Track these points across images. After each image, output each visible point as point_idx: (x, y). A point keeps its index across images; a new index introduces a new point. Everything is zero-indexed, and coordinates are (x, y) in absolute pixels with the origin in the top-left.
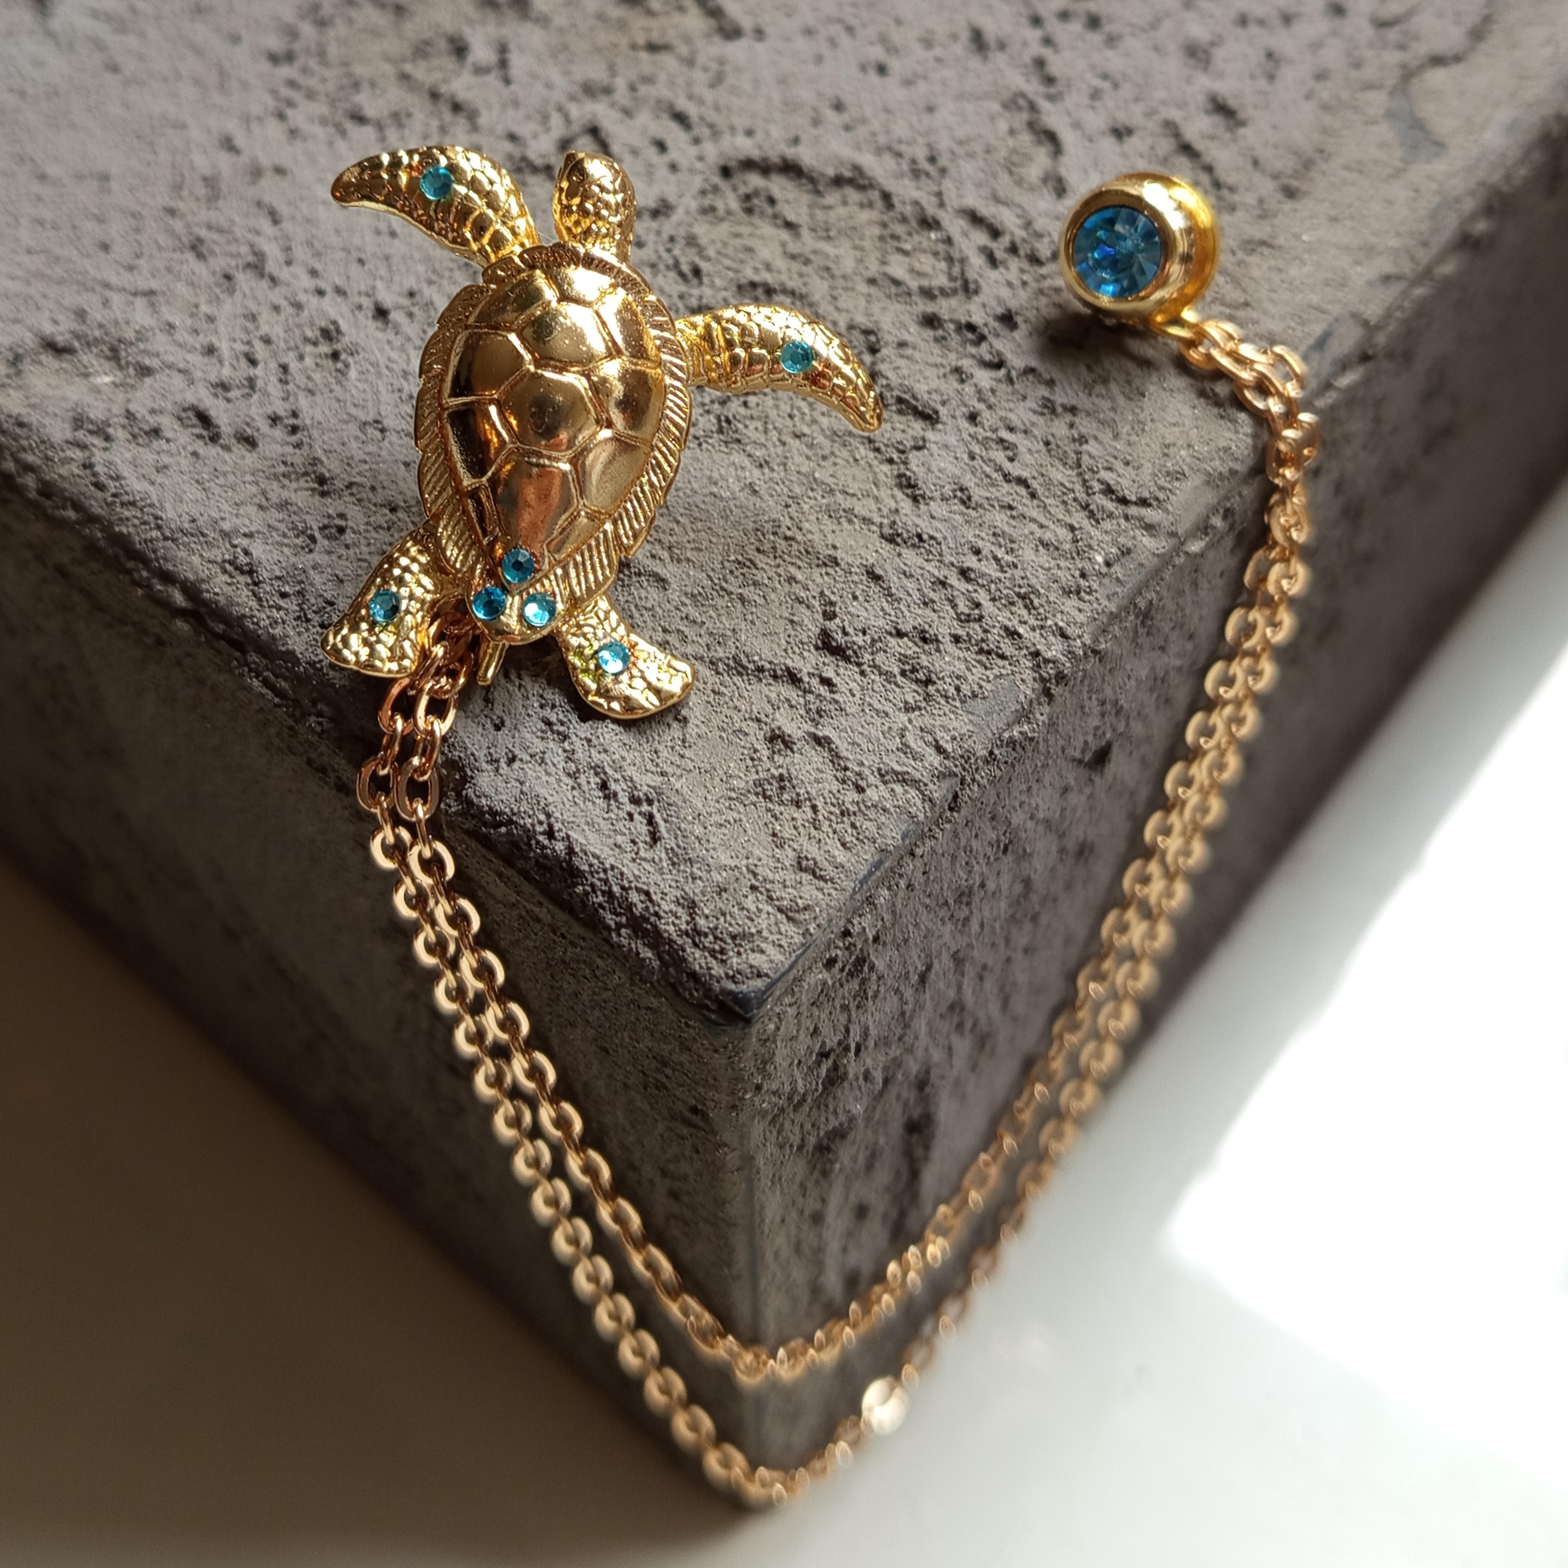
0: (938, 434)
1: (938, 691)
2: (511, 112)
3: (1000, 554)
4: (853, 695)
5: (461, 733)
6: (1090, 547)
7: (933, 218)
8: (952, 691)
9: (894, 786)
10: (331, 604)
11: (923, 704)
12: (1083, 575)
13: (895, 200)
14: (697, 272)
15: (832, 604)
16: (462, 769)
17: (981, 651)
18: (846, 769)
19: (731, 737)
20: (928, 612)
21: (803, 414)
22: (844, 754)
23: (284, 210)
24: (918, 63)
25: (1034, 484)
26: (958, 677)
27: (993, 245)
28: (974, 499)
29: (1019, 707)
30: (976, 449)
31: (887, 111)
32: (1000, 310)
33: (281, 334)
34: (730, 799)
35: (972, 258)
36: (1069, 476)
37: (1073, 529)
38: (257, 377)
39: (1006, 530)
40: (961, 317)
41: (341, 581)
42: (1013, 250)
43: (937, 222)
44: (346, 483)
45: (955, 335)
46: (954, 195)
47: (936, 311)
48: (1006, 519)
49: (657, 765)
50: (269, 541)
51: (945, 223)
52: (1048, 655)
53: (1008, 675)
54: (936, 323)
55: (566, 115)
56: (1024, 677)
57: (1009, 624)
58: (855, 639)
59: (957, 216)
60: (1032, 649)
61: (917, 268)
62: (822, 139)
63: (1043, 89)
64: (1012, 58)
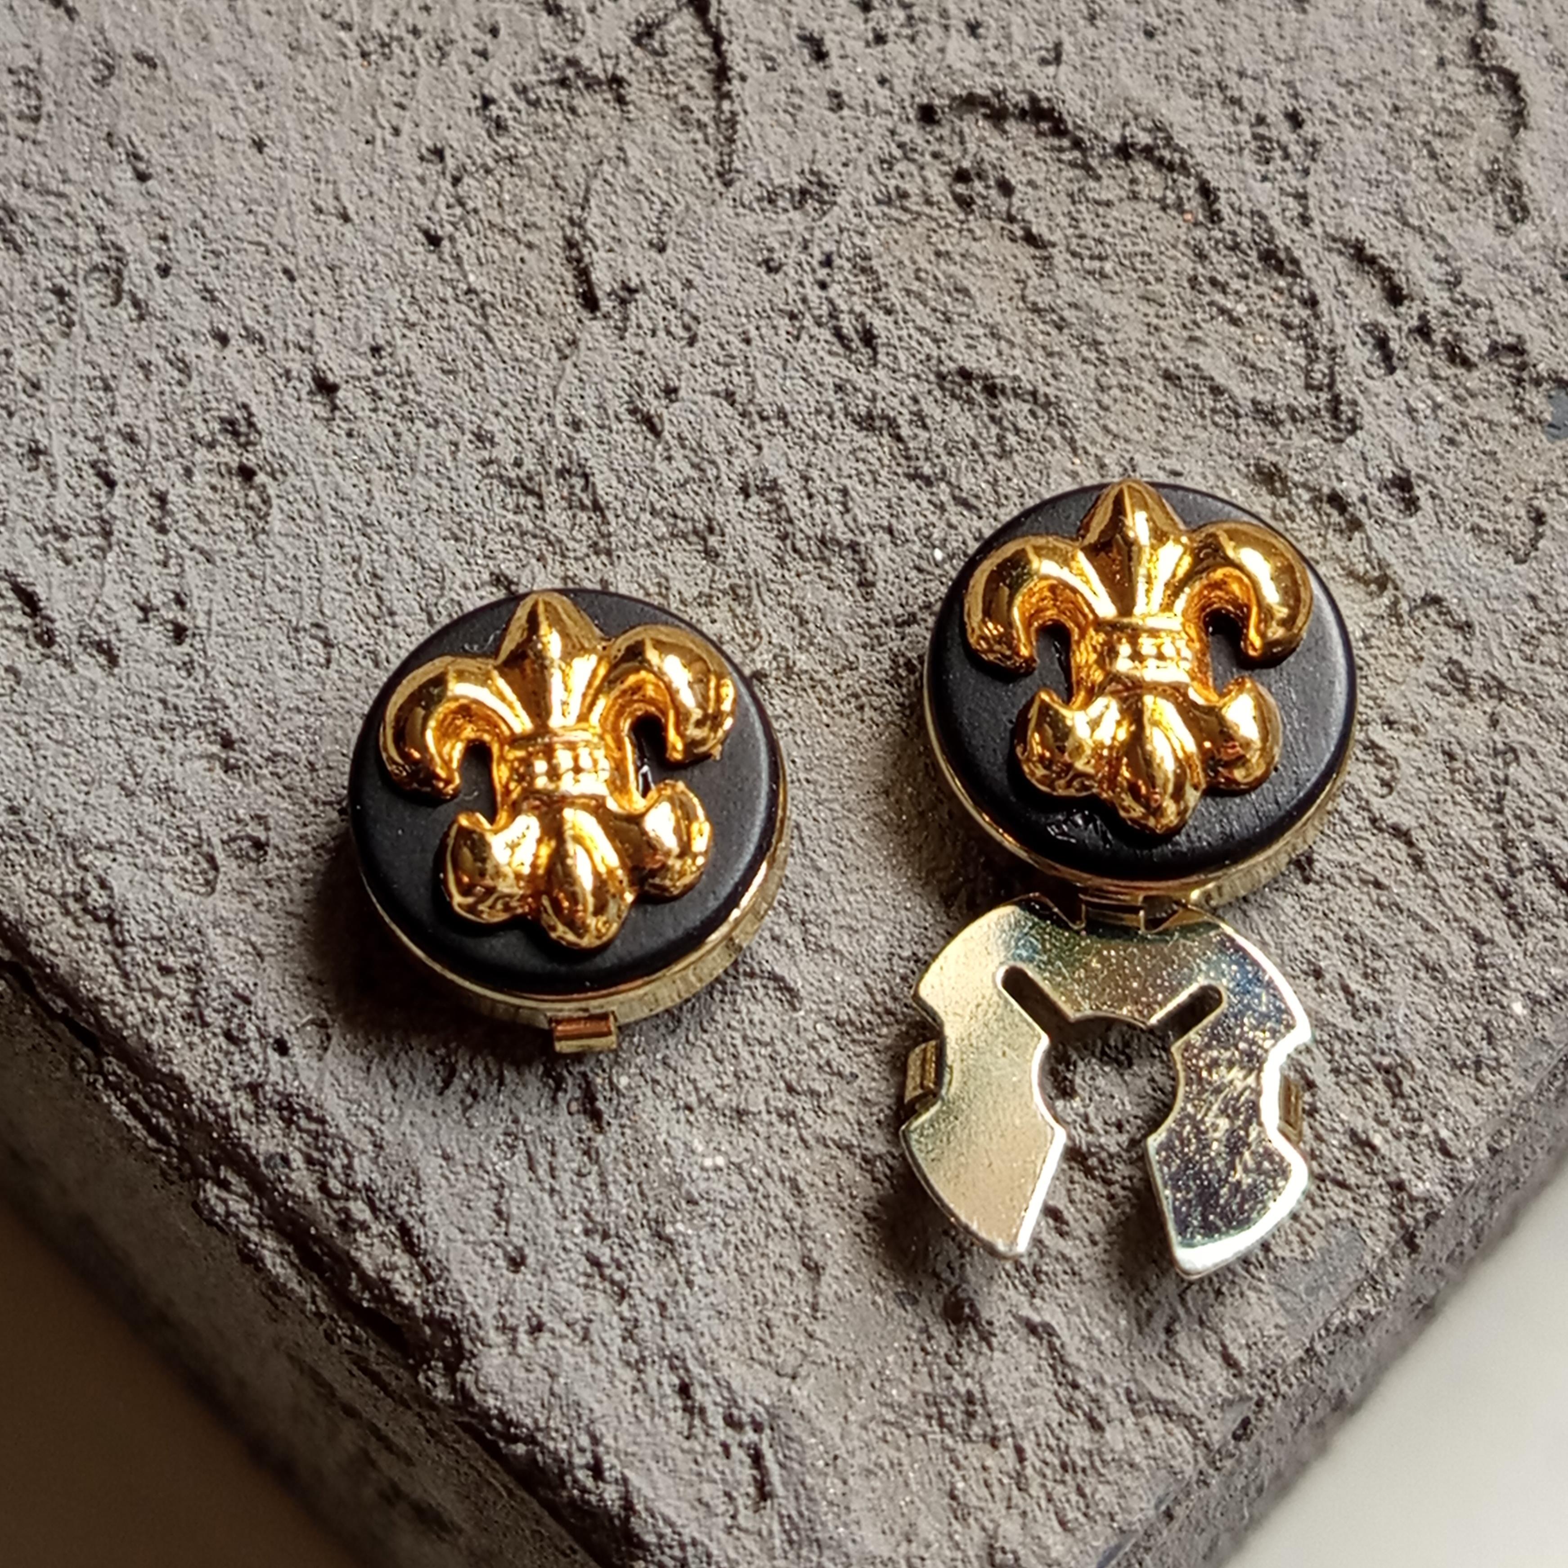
5: (456, 1275)
6: (1504, 982)
9: (1149, 1421)
10: (246, 1000)
12: (1488, 1037)
13: (1224, 206)
14: (868, 338)
15: (1071, 1065)
16: (455, 1336)
18: (1074, 1385)
19: (891, 1307)
22: (1072, 1357)
23: (154, 153)
25: (1421, 839)
27: (1389, 320)
28: (1318, 866)
29: (1361, 1274)
32: (1389, 470)
33: (154, 426)
34: (885, 1422)
35: (1350, 351)
36: (1482, 828)
37: (1478, 937)
38: (115, 517)
39: (1368, 932)
40: (1323, 480)
41: (259, 955)
42: (1423, 331)
43: (1295, 262)
44: (266, 754)
45: (1309, 511)
46: (1328, 201)
47: (1281, 461)
48: (1369, 907)
49: (770, 1351)
50: (139, 862)
51: (1307, 263)
52: (1418, 1189)
53: (1349, 1220)
54: (1278, 484)
56: (1374, 1224)
57: (1360, 1125)
58: (1102, 1140)
59: (1329, 249)
60: (1393, 1178)
61: (1252, 355)
62: (1103, 53)
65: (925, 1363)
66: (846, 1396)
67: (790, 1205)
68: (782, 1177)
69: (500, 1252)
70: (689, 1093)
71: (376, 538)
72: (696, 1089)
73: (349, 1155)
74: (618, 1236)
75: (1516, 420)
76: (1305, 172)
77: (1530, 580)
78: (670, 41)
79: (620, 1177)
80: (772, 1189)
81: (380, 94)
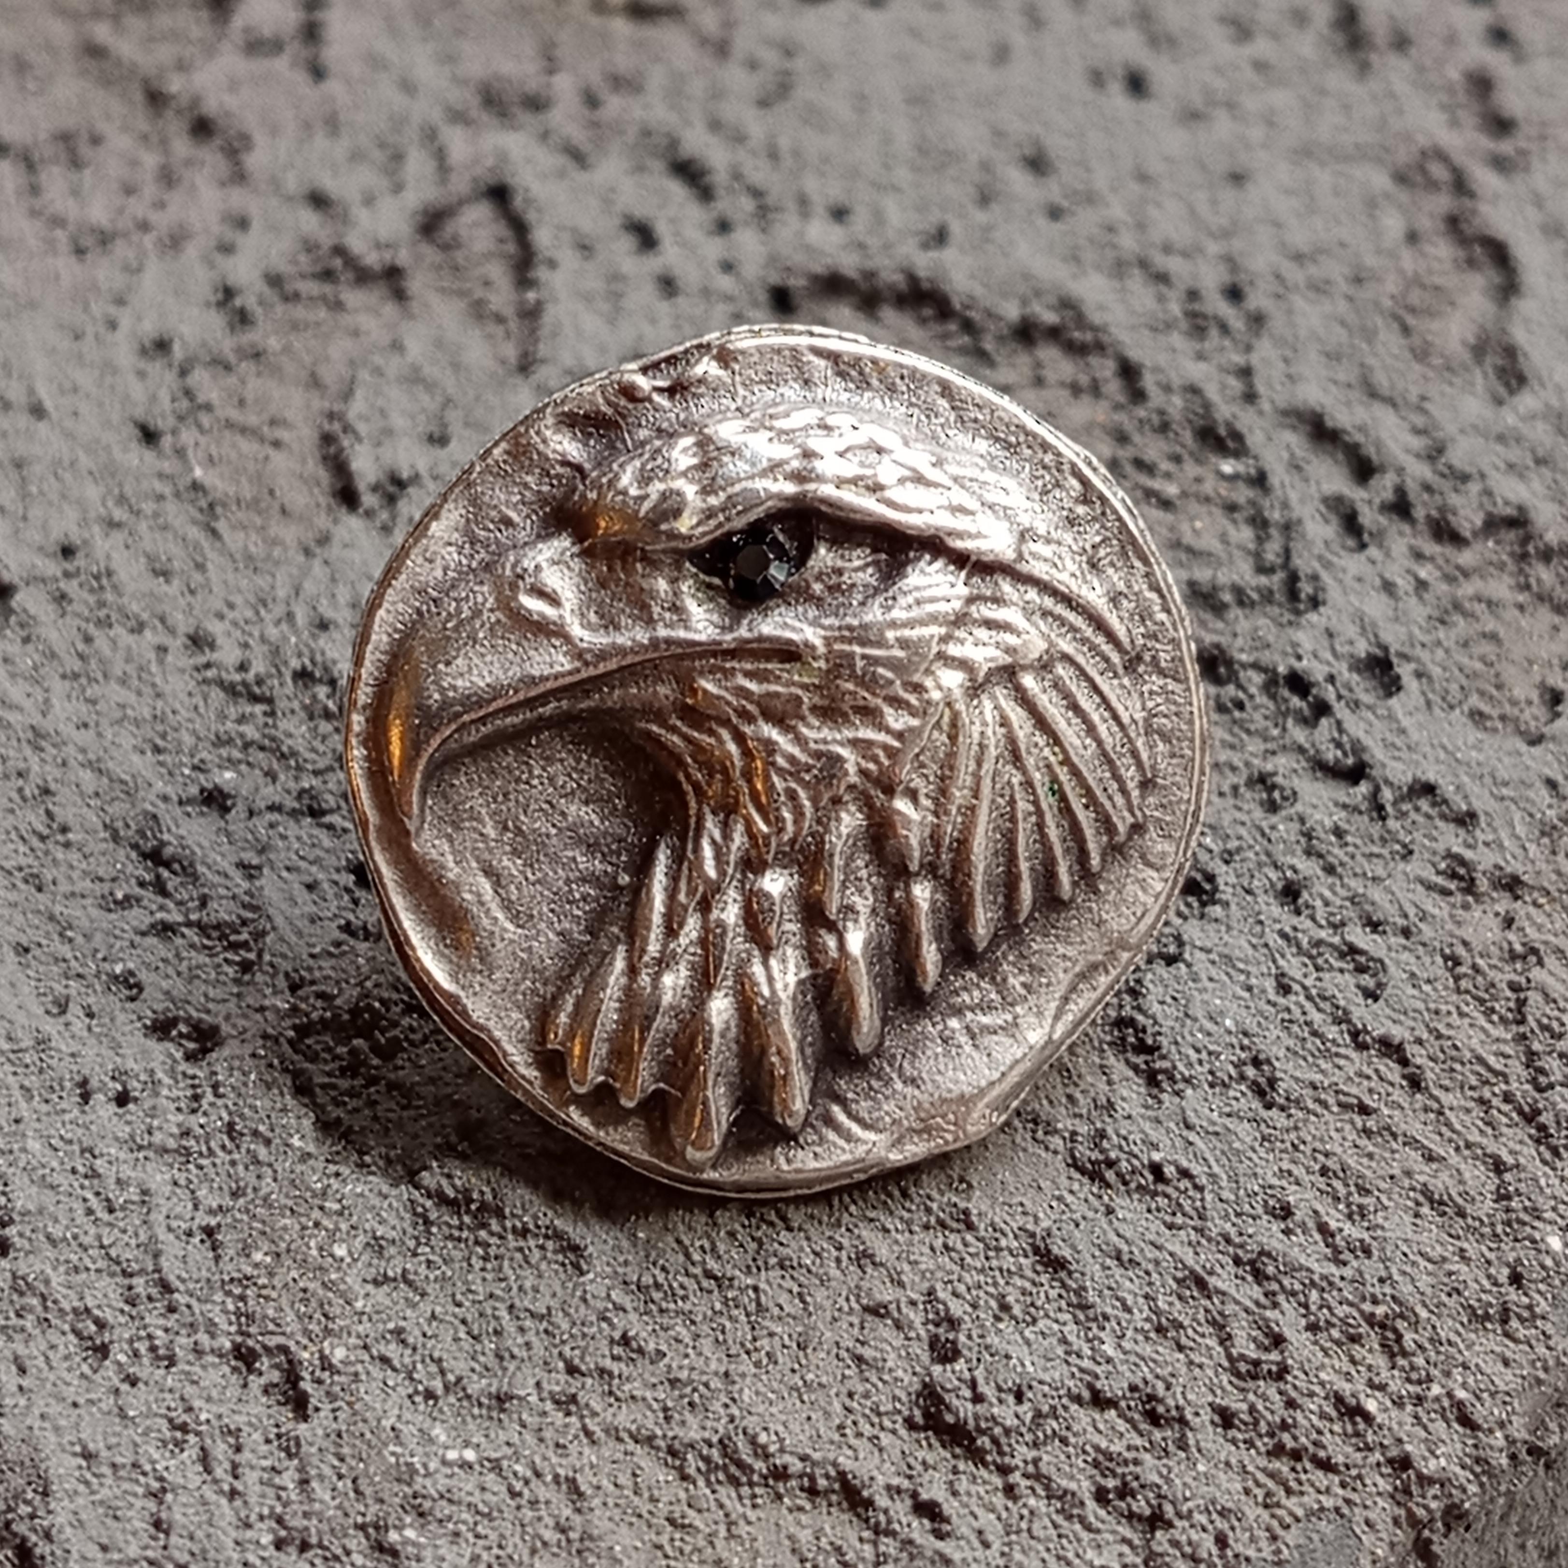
0: (1211, 927)
1: (1175, 1544)
2: (321, 141)
3: (1334, 1220)
4: (986, 1545)
6: (1535, 1213)
7: (1229, 425)
8: (1208, 1544)
12: (1516, 1280)
13: (1148, 382)
15: (953, 1323)
17: (1277, 1451)
20: (1165, 1351)
24: (1218, 70)
25: (1418, 1055)
26: (1223, 1513)
27: (1356, 494)
28: (1282, 1086)
30: (1293, 966)
31: (1143, 178)
32: (1362, 648)
35: (1308, 524)
36: (1498, 1040)
37: (1498, 1167)
39: (1352, 1162)
40: (1277, 658)
42: (1401, 508)
43: (1238, 437)
45: (1261, 699)
46: (1277, 376)
47: (1224, 640)
48: (1352, 1136)
51: (1255, 439)
52: (1430, 1467)
53: (1337, 1510)
54: (1222, 670)
55: (440, 156)
56: (1372, 1515)
57: (1346, 1388)
58: (995, 1410)
59: (1283, 426)
60: (1394, 1452)
61: (1188, 538)
62: (998, 235)
63: (1486, 143)
64: (1421, 69)
67: (567, 1512)
68: (556, 1477)
70: (430, 1375)
71: (51, 750)
72: (442, 1372)
74: (321, 1546)
75: (1521, 598)
76: (1249, 348)
77: (1547, 764)
78: (464, 232)
79: (327, 1471)
80: (543, 1493)
81: (95, 287)
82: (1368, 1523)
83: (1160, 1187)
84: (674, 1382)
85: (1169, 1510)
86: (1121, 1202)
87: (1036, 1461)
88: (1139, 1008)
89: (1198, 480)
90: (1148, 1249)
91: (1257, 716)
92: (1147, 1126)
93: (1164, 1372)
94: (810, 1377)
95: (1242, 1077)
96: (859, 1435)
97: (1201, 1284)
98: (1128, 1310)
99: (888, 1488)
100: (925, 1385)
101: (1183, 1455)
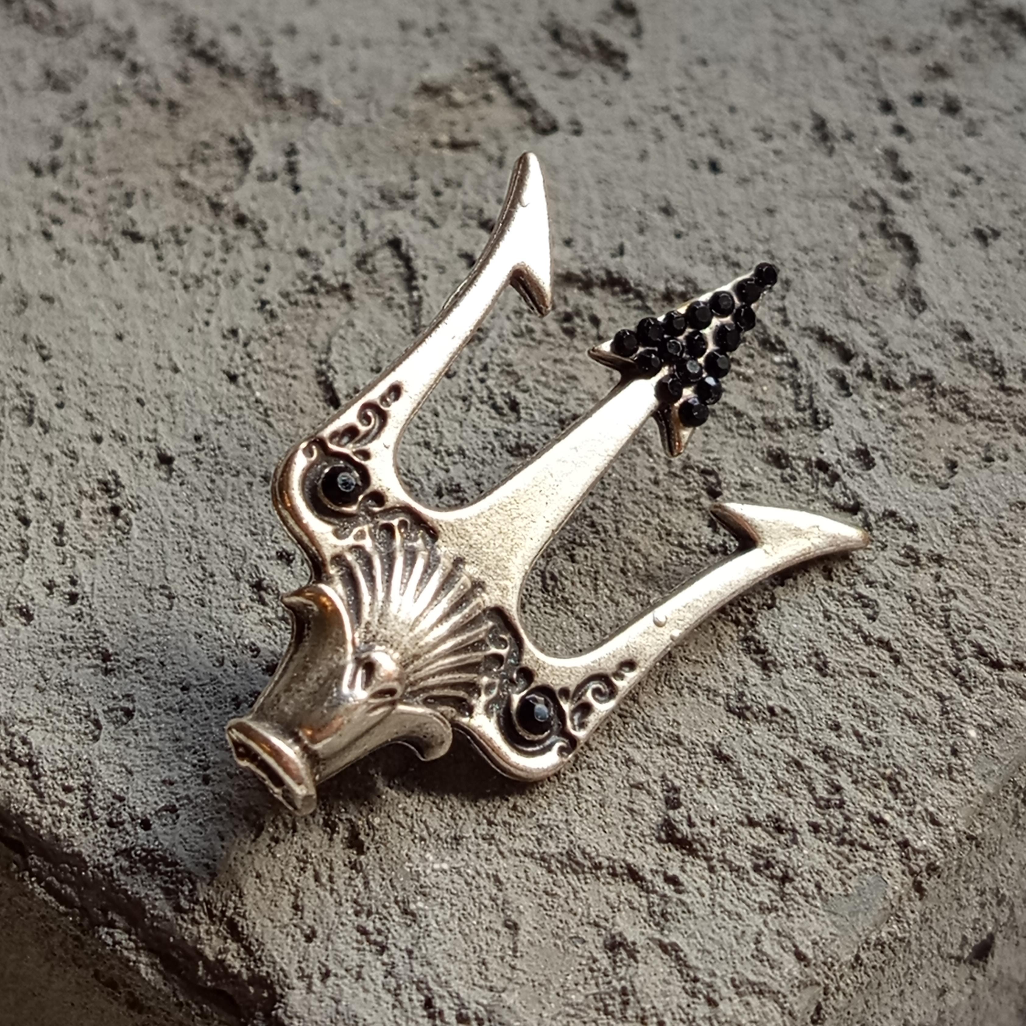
0: (788, 589)
1: (795, 888)
2: (301, 223)
3: (862, 729)
4: (702, 895)
5: (269, 946)
6: (962, 719)
7: (776, 337)
8: (811, 887)
9: (749, 999)
10: (121, 799)
11: (781, 904)
12: (955, 753)
14: (514, 406)
15: (677, 790)
16: (270, 987)
17: (842, 842)
18: (696, 980)
19: (567, 945)
20: (783, 797)
21: (636, 568)
22: (693, 962)
23: (54, 345)
25: (897, 646)
26: (818, 873)
27: (844, 369)
28: (830, 665)
29: (887, 905)
30: (832, 607)
31: (721, 214)
32: (853, 446)
33: (55, 488)
34: (568, 1015)
35: (821, 385)
36: (937, 636)
37: (941, 698)
38: (30, 538)
39: (868, 700)
40: (811, 453)
41: (130, 773)
42: (867, 374)
43: (781, 343)
44: (132, 660)
45: (804, 474)
46: (799, 311)
47: (783, 447)
48: (867, 688)
49: (486, 979)
50: (49, 728)
51: (790, 344)
52: (919, 845)
53: (874, 869)
54: (783, 461)
55: (363, 226)
56: (892, 870)
57: (874, 810)
58: (702, 830)
59: (803, 335)
60: (900, 839)
61: (760, 396)
62: (650, 247)
63: (897, 185)
64: (860, 149)
65: (593, 978)
66: (540, 1002)
67: (495, 891)
68: (487, 874)
69: (298, 931)
70: (421, 829)
71: (201, 537)
72: (427, 828)
73: (193, 883)
74: (377, 913)
75: (932, 416)
76: (783, 298)
77: (951, 498)
78: (378, 265)
79: (377, 877)
80: (482, 883)
81: (196, 305)
82: (889, 874)
83: (774, 718)
84: (540, 827)
85: (791, 873)
86: (755, 728)
87: (723, 854)
88: (756, 632)
89: (763, 366)
90: (770, 748)
91: (803, 483)
92: (765, 689)
93: (784, 807)
94: (608, 820)
95: (810, 663)
96: (634, 846)
97: (798, 764)
98: (762, 778)
99: (651, 870)
100: (665, 820)
101: (795, 847)
